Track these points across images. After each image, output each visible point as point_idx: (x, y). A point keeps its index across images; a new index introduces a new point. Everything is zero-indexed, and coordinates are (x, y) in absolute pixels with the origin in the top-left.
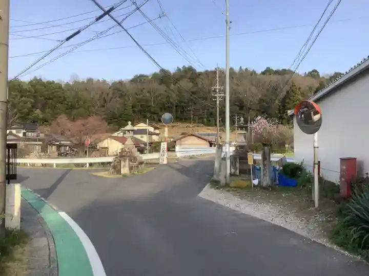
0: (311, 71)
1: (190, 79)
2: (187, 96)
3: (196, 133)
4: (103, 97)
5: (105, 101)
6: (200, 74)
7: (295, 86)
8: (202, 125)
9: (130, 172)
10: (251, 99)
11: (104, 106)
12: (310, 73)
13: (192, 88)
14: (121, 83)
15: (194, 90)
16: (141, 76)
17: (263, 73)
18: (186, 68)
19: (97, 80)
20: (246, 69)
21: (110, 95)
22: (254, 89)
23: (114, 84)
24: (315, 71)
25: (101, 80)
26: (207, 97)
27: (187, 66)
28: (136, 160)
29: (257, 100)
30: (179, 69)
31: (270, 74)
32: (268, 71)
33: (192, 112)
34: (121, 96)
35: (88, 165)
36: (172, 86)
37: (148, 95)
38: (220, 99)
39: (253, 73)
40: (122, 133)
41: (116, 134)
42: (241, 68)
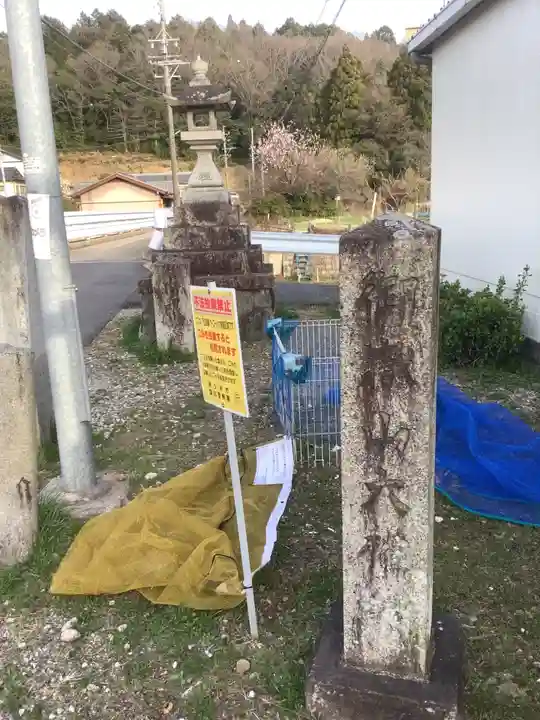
0: (378, 29)
1: (113, 42)
2: (108, 85)
3: (135, 176)
6: (137, 30)
7: (349, 56)
8: (149, 156)
10: (254, 91)
12: (377, 33)
13: (120, 65)
15: (123, 70)
17: (280, 32)
18: (101, 15)
20: (243, 22)
22: (259, 66)
24: (385, 29)
27: (104, 11)
29: (269, 93)
31: (296, 35)
32: (289, 28)
33: (123, 124)
36: (71, 62)
38: (173, 75)
39: (258, 31)
42: (231, 19)
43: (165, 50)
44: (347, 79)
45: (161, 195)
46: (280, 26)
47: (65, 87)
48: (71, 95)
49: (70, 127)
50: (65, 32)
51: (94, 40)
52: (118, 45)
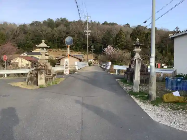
0: (126, 24)
1: (65, 25)
4: (13, 33)
5: (15, 36)
6: (71, 22)
9: (46, 83)
10: (98, 37)
11: (14, 39)
13: (67, 30)
14: (25, 25)
15: (68, 31)
16: (37, 22)
19: (9, 24)
20: (94, 22)
21: (18, 32)
22: (99, 31)
23: (21, 26)
24: (128, 24)
25: (12, 23)
26: (75, 35)
27: (63, 18)
28: (51, 73)
29: (101, 38)
30: (59, 20)
31: (107, 25)
32: (105, 23)
34: (25, 33)
35: (6, 76)
36: (55, 28)
37: (41, 33)
38: (89, 34)
39: (98, 24)
40: (26, 54)
41: (22, 55)
42: (91, 21)
43: (88, 29)
44: (121, 35)
45: (79, 59)
46: (103, 23)
47: (54, 34)
48: (55, 36)
49: (54, 43)
50: (54, 22)
51: (60, 24)
52: (66, 25)
